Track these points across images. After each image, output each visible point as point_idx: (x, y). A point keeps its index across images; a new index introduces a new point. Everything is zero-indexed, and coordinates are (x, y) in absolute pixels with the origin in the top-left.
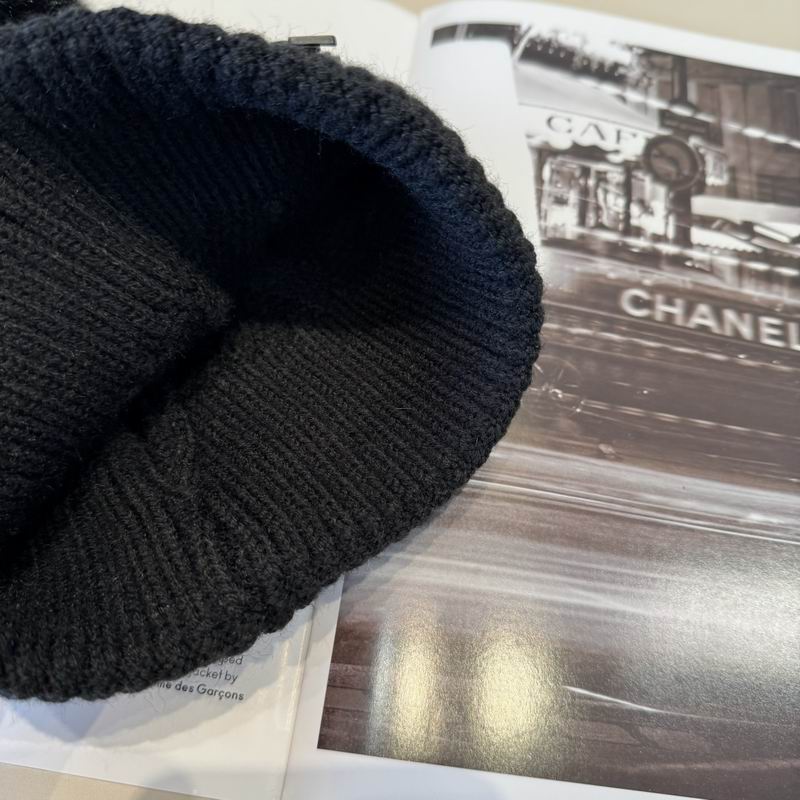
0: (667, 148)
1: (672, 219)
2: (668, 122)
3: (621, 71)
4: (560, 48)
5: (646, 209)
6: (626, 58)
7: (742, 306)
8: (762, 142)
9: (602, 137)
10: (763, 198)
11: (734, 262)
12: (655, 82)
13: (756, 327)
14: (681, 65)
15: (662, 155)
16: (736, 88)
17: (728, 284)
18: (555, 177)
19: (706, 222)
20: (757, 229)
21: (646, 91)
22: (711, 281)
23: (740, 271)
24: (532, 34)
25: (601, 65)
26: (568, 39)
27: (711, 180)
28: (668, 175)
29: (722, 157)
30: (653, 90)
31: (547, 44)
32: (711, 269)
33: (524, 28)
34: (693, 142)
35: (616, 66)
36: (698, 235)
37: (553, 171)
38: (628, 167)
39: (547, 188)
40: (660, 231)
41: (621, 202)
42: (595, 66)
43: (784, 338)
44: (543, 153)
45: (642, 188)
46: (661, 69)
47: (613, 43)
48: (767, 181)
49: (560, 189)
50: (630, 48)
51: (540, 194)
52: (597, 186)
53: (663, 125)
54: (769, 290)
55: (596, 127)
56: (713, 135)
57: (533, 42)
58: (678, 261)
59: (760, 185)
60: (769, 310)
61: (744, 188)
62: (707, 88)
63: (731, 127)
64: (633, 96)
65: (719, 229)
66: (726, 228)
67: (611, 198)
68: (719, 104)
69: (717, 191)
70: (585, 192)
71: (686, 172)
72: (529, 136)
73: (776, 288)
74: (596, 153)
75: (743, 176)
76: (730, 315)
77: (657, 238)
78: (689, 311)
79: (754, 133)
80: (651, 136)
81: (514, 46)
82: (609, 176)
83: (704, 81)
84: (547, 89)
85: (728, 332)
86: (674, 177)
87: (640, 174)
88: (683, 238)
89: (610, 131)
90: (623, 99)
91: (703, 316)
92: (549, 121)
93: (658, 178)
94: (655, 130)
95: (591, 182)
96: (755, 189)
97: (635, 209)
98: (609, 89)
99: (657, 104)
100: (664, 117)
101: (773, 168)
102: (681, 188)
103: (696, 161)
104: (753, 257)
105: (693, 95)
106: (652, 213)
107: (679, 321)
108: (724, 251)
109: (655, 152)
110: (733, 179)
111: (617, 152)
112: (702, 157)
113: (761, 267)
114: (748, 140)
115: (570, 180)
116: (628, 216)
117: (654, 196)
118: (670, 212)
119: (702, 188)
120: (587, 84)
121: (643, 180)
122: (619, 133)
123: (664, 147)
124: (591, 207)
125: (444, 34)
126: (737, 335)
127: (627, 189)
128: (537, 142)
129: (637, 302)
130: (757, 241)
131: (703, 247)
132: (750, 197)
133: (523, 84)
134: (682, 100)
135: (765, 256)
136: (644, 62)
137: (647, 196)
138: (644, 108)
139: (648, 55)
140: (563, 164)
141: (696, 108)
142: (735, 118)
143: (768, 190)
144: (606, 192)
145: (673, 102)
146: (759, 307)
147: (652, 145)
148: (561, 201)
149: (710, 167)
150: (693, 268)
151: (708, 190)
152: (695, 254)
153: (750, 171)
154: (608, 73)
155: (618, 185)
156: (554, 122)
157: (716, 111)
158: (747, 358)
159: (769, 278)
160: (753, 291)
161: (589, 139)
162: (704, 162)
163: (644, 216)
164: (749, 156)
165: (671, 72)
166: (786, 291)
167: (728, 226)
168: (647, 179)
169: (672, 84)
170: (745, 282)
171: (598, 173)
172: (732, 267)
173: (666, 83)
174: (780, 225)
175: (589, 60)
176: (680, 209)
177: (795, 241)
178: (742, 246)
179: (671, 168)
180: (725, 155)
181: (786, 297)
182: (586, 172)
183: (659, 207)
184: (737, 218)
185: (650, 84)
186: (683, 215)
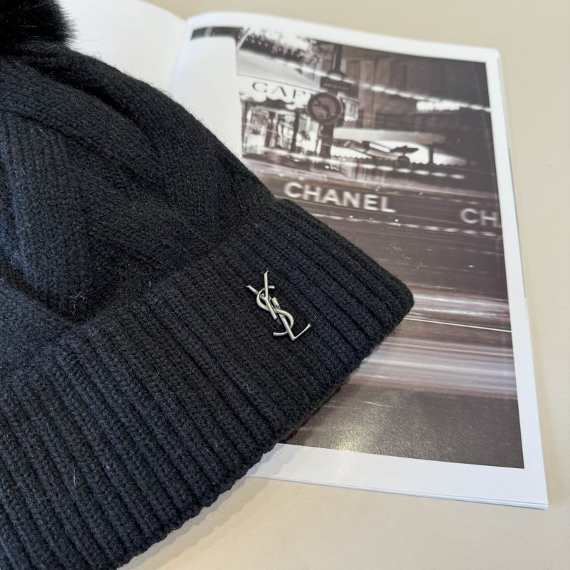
0: (324, 101)
1: (320, 142)
2: (326, 85)
3: (302, 54)
4: (267, 41)
5: (306, 136)
6: (305, 46)
7: (354, 189)
8: (382, 94)
9: (285, 94)
10: (377, 127)
11: (354, 165)
12: (321, 60)
13: (362, 201)
14: (339, 49)
15: (320, 104)
16: (371, 63)
17: (349, 178)
18: (254, 118)
19: (340, 143)
20: (371, 145)
21: (315, 67)
22: (339, 176)
23: (357, 170)
24: (250, 33)
25: (289, 51)
26: (270, 36)
27: (347, 118)
28: (322, 116)
29: (355, 104)
30: (319, 65)
31: (257, 39)
32: (340, 170)
33: (245, 29)
34: (340, 96)
35: (299, 51)
36: (334, 150)
37: (253, 114)
38: (298, 113)
39: (248, 124)
40: (312, 149)
41: (292, 133)
42: (285, 52)
43: (378, 205)
44: (248, 104)
45: (305, 125)
46: (326, 52)
47: (298, 37)
48: (382, 117)
49: (256, 126)
50: (309, 40)
51: (244, 127)
52: (278, 123)
53: (322, 86)
54: (373, 179)
55: (282, 89)
56: (352, 91)
57: (249, 37)
58: (320, 166)
59: (377, 119)
60: (371, 191)
61: (366, 121)
62: (354, 63)
63: (364, 85)
64: (306, 69)
65: (348, 147)
66: (352, 146)
67: (285, 130)
68: (359, 72)
69: (350, 125)
70: (270, 127)
71: (333, 114)
72: (241, 94)
73: (377, 178)
74: (279, 104)
75: (367, 115)
76: (347, 195)
77: (310, 153)
78: (323, 194)
79: (378, 89)
80: (314, 93)
81: (237, 40)
82: (286, 118)
83: (352, 59)
84: (255, 66)
85: (345, 204)
86: (325, 117)
87: (304, 116)
88: (326, 153)
89: (289, 91)
90: (300, 71)
91: (332, 196)
92: (254, 86)
93: (314, 118)
94: (317, 89)
95: (275, 121)
96: (373, 122)
97: (299, 137)
98: (292, 65)
99: (320, 73)
100: (324, 81)
101: (387, 109)
102: (328, 124)
103: (340, 107)
104: (366, 161)
105: (343, 68)
106: (309, 139)
107: (317, 200)
108: (348, 159)
109: (316, 102)
110: (361, 117)
111: (292, 103)
112: (344, 105)
113: (370, 167)
114: (373, 94)
115: (262, 120)
116: (294, 140)
117: (311, 129)
118: (319, 137)
119: (341, 123)
120: (279, 63)
121: (306, 120)
122: (295, 91)
123: (321, 99)
124: (273, 136)
125: (199, 33)
126: (350, 204)
127: (296, 125)
128: (245, 97)
129: (294, 190)
130: (370, 152)
131: (337, 157)
132: (370, 127)
133: (241, 63)
134: (337, 70)
135: (374, 160)
136: (316, 48)
137: (307, 129)
138: (312, 76)
139: (319, 45)
140: (260, 110)
141: (343, 75)
142: (368, 80)
143: (382, 123)
144: (283, 126)
145: (330, 72)
146: (366, 189)
147: (314, 99)
148: (256, 132)
149: (347, 111)
150: (330, 170)
151: (345, 124)
152: (332, 162)
153: (372, 111)
154: (293, 56)
155: (291, 123)
156: (256, 86)
157: (357, 77)
158: (354, 218)
159: (374, 173)
160: (363, 181)
161: (276, 96)
162: (344, 107)
163: (304, 141)
164: (373, 102)
165: (332, 54)
166: (383, 179)
167: (354, 144)
168: (309, 119)
169: (332, 61)
170: (360, 175)
171: (280, 116)
172: (353, 168)
173: (328, 61)
174: (385, 141)
175: (282, 48)
176: (326, 136)
177: (393, 151)
178: (360, 156)
179: (324, 112)
180: (358, 103)
181: (382, 183)
182: (272, 115)
183: (313, 135)
184: (360, 140)
185: (318, 61)
186: (327, 139)
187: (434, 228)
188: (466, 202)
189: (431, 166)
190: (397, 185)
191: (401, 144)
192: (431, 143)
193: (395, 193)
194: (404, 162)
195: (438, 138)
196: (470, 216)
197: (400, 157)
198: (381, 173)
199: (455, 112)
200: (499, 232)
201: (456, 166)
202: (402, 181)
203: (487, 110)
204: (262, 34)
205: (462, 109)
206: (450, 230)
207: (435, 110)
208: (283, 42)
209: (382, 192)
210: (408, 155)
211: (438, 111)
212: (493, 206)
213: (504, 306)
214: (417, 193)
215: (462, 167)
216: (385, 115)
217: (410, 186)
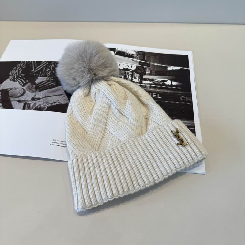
0: (140, 68)
1: (139, 79)
3: (133, 55)
5: (135, 78)
6: (134, 53)
8: (157, 65)
9: (129, 67)
10: (156, 75)
11: (149, 85)
12: (139, 57)
13: (152, 95)
14: (144, 54)
15: (139, 69)
16: (154, 57)
19: (145, 80)
20: (154, 80)
21: (137, 59)
23: (150, 87)
24: (118, 50)
25: (130, 54)
26: (124, 51)
27: (147, 73)
28: (140, 72)
30: (138, 58)
31: (120, 51)
32: (145, 87)
33: (116, 49)
34: (145, 67)
35: (132, 54)
36: (144, 82)
38: (133, 72)
40: (137, 81)
41: (131, 77)
42: (128, 55)
43: (157, 96)
45: (135, 75)
46: (140, 54)
47: (132, 50)
48: (157, 72)
50: (135, 51)
52: (127, 75)
53: (139, 64)
55: (128, 65)
56: (148, 65)
57: (118, 51)
61: (153, 73)
62: (149, 57)
64: (135, 60)
65: (147, 81)
67: (129, 77)
68: (150, 59)
69: (148, 74)
70: (125, 76)
71: (143, 72)
73: (156, 89)
74: (128, 70)
75: (153, 72)
79: (156, 64)
80: (137, 66)
81: (114, 52)
82: (129, 73)
83: (148, 56)
84: (120, 59)
86: (141, 73)
88: (141, 82)
89: (130, 66)
90: (133, 60)
93: (137, 73)
94: (138, 65)
95: (126, 74)
96: (155, 73)
97: (133, 78)
98: (131, 59)
99: (139, 61)
100: (140, 63)
101: (159, 70)
102: (141, 75)
103: (145, 70)
105: (145, 59)
106: (136, 79)
110: (151, 72)
111: (131, 69)
114: (155, 65)
115: (123, 74)
117: (137, 76)
118: (139, 78)
119: (145, 74)
120: (127, 58)
122: (132, 66)
127: (132, 75)
130: (154, 82)
131: (144, 83)
132: (154, 75)
135: (155, 84)
136: (137, 53)
137: (136, 76)
138: (136, 62)
139: (138, 52)
140: (122, 72)
141: (145, 61)
142: (153, 62)
144: (129, 76)
145: (142, 60)
146: (153, 92)
147: (137, 68)
148: (121, 77)
149: (147, 71)
152: (143, 85)
153: (154, 71)
154: (131, 56)
155: (131, 75)
156: (120, 65)
157: (149, 61)
159: (155, 87)
160: (152, 90)
161: (127, 67)
162: (146, 70)
163: (135, 79)
164: (154, 68)
165: (142, 55)
166: (158, 89)
167: (149, 80)
168: (136, 73)
169: (142, 57)
170: (151, 88)
171: (127, 73)
172: (149, 86)
173: (141, 57)
174: (158, 79)
175: (127, 54)
176: (141, 78)
177: (160, 81)
178: (151, 83)
179: (140, 71)
180: (150, 68)
181: (158, 90)
182: (125, 73)
183: (137, 78)
184: (151, 78)
185: (138, 57)
186: (141, 79)
187: (173, 102)
188: (182, 95)
189: (171, 85)
190: (162, 91)
191: (163, 79)
192: (171, 79)
193: (161, 93)
194: (164, 84)
195: (174, 77)
196: (183, 98)
197: (162, 83)
198: (157, 87)
199: (179, 70)
200: (192, 102)
201: (179, 85)
202: (163, 90)
203: (188, 69)
204: (121, 50)
205: (180, 69)
206: (177, 102)
207: (173, 70)
208: (127, 52)
209: (158, 93)
210: (165, 82)
211: (174, 70)
212: (190, 96)
213: (193, 122)
214: (168, 93)
215: (180, 85)
216: (158, 71)
217: (166, 91)
